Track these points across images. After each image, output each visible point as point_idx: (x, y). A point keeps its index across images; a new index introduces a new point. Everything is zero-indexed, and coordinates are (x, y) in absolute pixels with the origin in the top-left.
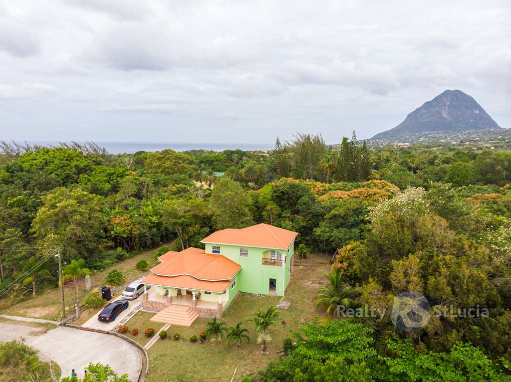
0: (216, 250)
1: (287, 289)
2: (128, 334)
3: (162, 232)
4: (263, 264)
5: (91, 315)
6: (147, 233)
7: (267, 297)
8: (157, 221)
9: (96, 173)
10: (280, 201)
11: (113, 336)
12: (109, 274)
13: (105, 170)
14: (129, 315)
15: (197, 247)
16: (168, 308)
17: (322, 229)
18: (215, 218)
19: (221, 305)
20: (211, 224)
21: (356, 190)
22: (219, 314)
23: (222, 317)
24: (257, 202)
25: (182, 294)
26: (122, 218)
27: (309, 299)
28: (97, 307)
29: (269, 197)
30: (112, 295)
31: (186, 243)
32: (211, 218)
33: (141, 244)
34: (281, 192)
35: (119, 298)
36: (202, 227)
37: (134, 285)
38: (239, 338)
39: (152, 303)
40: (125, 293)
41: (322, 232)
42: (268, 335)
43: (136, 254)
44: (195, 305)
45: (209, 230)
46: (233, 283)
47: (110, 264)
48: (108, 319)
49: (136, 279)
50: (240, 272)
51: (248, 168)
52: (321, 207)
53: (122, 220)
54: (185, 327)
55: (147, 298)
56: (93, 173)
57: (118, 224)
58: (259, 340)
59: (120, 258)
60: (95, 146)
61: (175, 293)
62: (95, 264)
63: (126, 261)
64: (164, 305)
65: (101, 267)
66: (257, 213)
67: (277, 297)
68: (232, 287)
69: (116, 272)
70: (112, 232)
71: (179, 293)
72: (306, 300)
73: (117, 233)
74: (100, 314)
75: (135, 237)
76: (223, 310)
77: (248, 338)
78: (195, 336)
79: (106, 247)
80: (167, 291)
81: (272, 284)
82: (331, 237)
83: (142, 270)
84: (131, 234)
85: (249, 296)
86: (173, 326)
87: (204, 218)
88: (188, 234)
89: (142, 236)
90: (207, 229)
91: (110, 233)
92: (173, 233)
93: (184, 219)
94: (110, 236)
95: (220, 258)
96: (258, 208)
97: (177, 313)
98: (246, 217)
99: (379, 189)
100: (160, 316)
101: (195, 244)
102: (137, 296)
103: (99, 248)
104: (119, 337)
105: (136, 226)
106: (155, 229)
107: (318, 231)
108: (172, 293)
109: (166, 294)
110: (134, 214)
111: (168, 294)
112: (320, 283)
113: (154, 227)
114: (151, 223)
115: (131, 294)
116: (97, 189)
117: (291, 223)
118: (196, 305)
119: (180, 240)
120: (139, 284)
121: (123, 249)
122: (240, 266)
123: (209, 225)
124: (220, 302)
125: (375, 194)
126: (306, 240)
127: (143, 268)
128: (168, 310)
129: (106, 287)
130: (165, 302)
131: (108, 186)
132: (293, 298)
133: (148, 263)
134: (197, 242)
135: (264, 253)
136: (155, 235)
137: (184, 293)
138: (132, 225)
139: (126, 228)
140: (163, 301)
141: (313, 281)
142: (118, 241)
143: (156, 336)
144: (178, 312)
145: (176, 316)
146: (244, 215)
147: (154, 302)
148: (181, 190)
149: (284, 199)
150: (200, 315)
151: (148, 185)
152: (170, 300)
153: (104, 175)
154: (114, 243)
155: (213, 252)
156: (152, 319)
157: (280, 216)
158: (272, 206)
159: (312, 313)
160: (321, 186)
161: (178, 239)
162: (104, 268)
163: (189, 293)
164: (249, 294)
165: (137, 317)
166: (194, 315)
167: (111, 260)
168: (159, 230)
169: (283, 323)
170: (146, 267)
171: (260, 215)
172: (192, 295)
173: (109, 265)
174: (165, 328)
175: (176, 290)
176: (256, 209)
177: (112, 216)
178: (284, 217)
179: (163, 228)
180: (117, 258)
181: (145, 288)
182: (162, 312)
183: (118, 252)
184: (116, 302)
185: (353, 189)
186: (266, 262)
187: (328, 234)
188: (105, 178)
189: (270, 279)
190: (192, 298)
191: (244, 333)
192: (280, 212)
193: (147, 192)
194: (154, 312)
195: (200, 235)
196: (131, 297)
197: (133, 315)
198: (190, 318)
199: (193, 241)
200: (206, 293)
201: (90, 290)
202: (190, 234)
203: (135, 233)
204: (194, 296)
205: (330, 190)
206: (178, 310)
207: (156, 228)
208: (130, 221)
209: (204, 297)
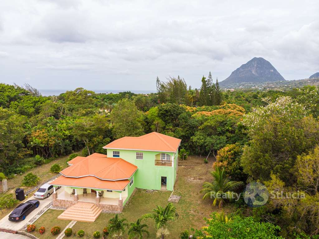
0: (116, 154)
1: (175, 184)
2: (36, 233)
3: (73, 143)
4: (156, 165)
5: (3, 215)
6: (61, 143)
7: (160, 192)
8: (69, 135)
9: (24, 101)
10: (164, 117)
11: (21, 235)
12: (25, 177)
13: (32, 99)
14: (39, 214)
15: (100, 153)
16: (75, 205)
17: (198, 137)
18: (115, 130)
19: (121, 202)
20: (111, 136)
21: (216, 111)
22: (120, 209)
23: (123, 211)
24: (147, 118)
25: (87, 193)
26: (41, 132)
27: (194, 193)
28: (9, 208)
29: (156, 114)
30: (25, 196)
31: (92, 151)
32: (112, 130)
33: (56, 152)
34: (165, 111)
35: (32, 198)
36: (104, 138)
37: (46, 186)
38: (140, 233)
39: (61, 201)
40: (37, 193)
41: (198, 139)
42: (166, 230)
43: (52, 160)
44: (98, 202)
45: (110, 140)
46: (131, 181)
47: (29, 168)
48: (17, 219)
49: (49, 180)
50: (136, 172)
51: (138, 99)
52: (196, 121)
53: (40, 133)
54: (90, 223)
55: (56, 197)
56: (22, 101)
57: (37, 136)
58: (158, 234)
59: (39, 164)
60: (30, 87)
61: (81, 192)
62: (15, 169)
63: (43, 166)
64: (72, 203)
65: (20, 171)
66: (147, 127)
67: (168, 192)
68: (130, 185)
69: (31, 175)
70: (32, 143)
71: (85, 191)
72: (191, 193)
73: (36, 144)
74: (11, 215)
75: (51, 147)
76: (124, 205)
77: (147, 232)
78: (99, 233)
79: (26, 155)
80: (74, 190)
81: (164, 181)
82: (205, 143)
83: (55, 173)
84: (48, 144)
85: (144, 192)
86: (79, 223)
87: (106, 131)
88: (93, 143)
89: (57, 145)
90: (108, 139)
91: (30, 144)
92: (82, 144)
93: (90, 131)
94: (30, 147)
95: (119, 161)
96: (148, 123)
97: (82, 210)
98: (139, 129)
99: (232, 109)
100: (67, 214)
101: (99, 151)
102: (49, 195)
103: (19, 156)
104: (27, 235)
105: (52, 138)
106: (67, 141)
107: (194, 139)
108: (79, 192)
109: (74, 193)
110: (51, 129)
111: (75, 193)
112: (199, 179)
113: (67, 139)
114: (65, 136)
115: (42, 194)
116: (24, 111)
117: (173, 133)
118: (100, 202)
119: (87, 149)
120: (50, 185)
121: (41, 156)
122: (136, 167)
123: (110, 136)
124: (121, 199)
125: (230, 113)
126: (185, 146)
127: (56, 170)
128: (75, 207)
129: (19, 189)
130: (73, 200)
131: (32, 110)
132: (181, 192)
133: (61, 167)
134: (100, 150)
135: (157, 155)
136: (68, 145)
137: (89, 191)
138: (48, 138)
139: (43, 139)
140: (71, 199)
141: (194, 177)
142: (36, 150)
143: (62, 233)
144: (84, 209)
145: (82, 213)
146: (137, 128)
147: (63, 200)
148: (89, 113)
149: (167, 116)
150: (103, 211)
151: (64, 109)
152: (76, 199)
153: (31, 102)
154: (32, 152)
155: (114, 156)
156: (59, 217)
157: (164, 128)
158: (158, 121)
159: (199, 205)
160: (190, 109)
161: (86, 147)
162: (23, 172)
163: (93, 191)
164: (144, 190)
165: (46, 215)
166: (98, 211)
167: (31, 165)
168: (71, 141)
169: (177, 215)
170: (58, 170)
171: (149, 128)
172: (96, 193)
173: (27, 170)
174: (70, 226)
175: (83, 189)
176: (146, 124)
177: (32, 131)
178: (167, 129)
179: (74, 140)
180: (35, 163)
181: (54, 188)
182: (69, 209)
183: (36, 159)
184: (28, 202)
185: (213, 110)
186: (158, 163)
187: (202, 140)
188: (31, 105)
189: (162, 177)
190: (96, 196)
191: (144, 228)
192: (164, 125)
193: (63, 113)
194: (62, 209)
195: (103, 144)
196: (43, 197)
197: (43, 213)
198: (94, 215)
199: (97, 149)
200: (108, 191)
201: (7, 192)
202: (95, 143)
203: (51, 143)
204: (98, 194)
205: (197, 111)
206: (84, 207)
207: (69, 140)
208: (48, 134)
209: (106, 195)
